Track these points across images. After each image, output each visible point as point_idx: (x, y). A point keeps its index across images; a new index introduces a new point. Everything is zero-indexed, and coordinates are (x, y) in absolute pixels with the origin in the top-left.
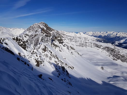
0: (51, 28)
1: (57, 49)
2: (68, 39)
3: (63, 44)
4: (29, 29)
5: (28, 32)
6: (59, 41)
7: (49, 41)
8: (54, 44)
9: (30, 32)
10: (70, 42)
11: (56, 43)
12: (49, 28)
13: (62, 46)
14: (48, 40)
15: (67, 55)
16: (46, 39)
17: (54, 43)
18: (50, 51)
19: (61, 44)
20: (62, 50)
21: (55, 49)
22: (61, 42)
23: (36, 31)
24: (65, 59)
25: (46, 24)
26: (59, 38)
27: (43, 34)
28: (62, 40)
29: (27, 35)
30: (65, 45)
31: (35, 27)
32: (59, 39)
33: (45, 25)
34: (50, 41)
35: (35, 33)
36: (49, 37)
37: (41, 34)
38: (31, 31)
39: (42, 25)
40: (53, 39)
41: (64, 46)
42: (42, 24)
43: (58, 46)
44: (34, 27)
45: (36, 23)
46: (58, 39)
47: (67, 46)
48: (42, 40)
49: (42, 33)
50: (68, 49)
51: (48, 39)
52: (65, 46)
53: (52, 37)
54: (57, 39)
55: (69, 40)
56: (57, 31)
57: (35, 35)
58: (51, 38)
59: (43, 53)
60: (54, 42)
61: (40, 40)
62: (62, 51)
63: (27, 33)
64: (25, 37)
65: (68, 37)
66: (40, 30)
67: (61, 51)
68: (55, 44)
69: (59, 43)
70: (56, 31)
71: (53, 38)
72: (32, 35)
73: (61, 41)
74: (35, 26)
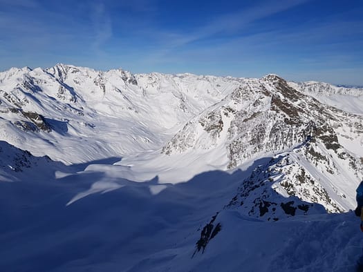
0: (296, 91)
1: (322, 166)
2: (350, 126)
3: (340, 151)
4: (236, 95)
5: (233, 102)
6: (328, 140)
7: (295, 137)
8: (312, 151)
9: (238, 101)
10: (356, 134)
11: (319, 147)
12: (289, 91)
13: (335, 156)
14: (292, 134)
15: (349, 184)
16: (286, 132)
17: (312, 149)
18: (309, 178)
19: (331, 151)
20: (334, 170)
21: (317, 164)
22: (332, 143)
23: (256, 103)
24: (344, 197)
25: (281, 80)
26: (328, 134)
27: (275, 112)
28: (337, 141)
29: (231, 110)
30: (344, 153)
31: (252, 89)
32: (326, 136)
33: (279, 84)
34: (298, 138)
35: (252, 107)
36: (294, 127)
37: (269, 111)
38: (241, 100)
39: (272, 83)
40: (307, 133)
41: (340, 156)
42: (272, 80)
43: (324, 158)
44: (248, 88)
45: (256, 80)
46: (324, 134)
47: (352, 158)
48: (274, 130)
49: (273, 109)
50: (354, 167)
51: (294, 133)
52: (345, 156)
53: (303, 127)
54: (321, 135)
55: (354, 129)
56: (315, 100)
57: (254, 115)
58: (300, 130)
59: (297, 185)
60: (313, 144)
61: (268, 132)
62: (336, 173)
63: (231, 104)
64: (226, 114)
65: (348, 118)
66: (267, 100)
67: (331, 172)
68: (316, 151)
69: (325, 147)
70: (310, 100)
71: (307, 130)
72: (246, 113)
73: (334, 143)
74: (251, 85)
